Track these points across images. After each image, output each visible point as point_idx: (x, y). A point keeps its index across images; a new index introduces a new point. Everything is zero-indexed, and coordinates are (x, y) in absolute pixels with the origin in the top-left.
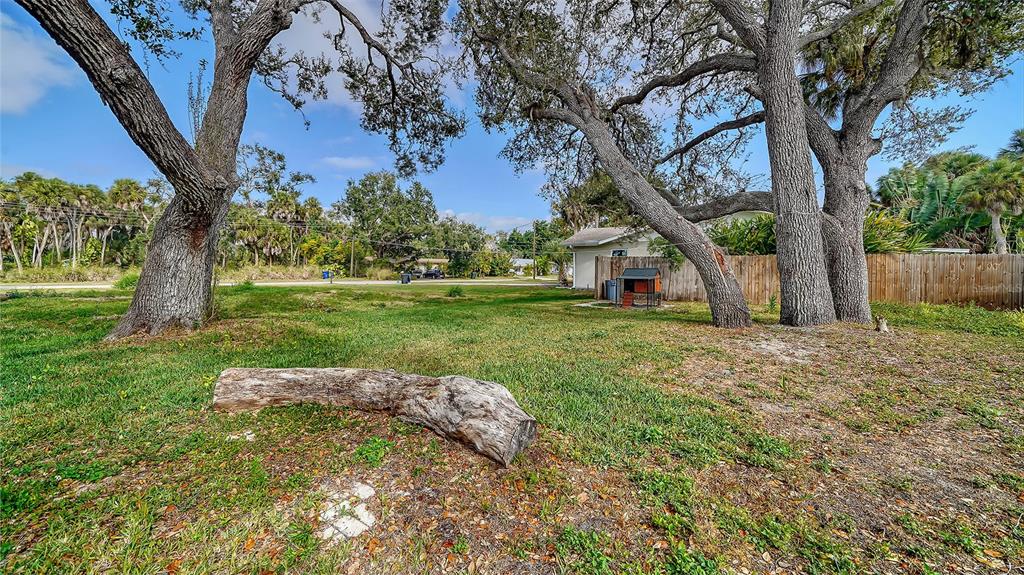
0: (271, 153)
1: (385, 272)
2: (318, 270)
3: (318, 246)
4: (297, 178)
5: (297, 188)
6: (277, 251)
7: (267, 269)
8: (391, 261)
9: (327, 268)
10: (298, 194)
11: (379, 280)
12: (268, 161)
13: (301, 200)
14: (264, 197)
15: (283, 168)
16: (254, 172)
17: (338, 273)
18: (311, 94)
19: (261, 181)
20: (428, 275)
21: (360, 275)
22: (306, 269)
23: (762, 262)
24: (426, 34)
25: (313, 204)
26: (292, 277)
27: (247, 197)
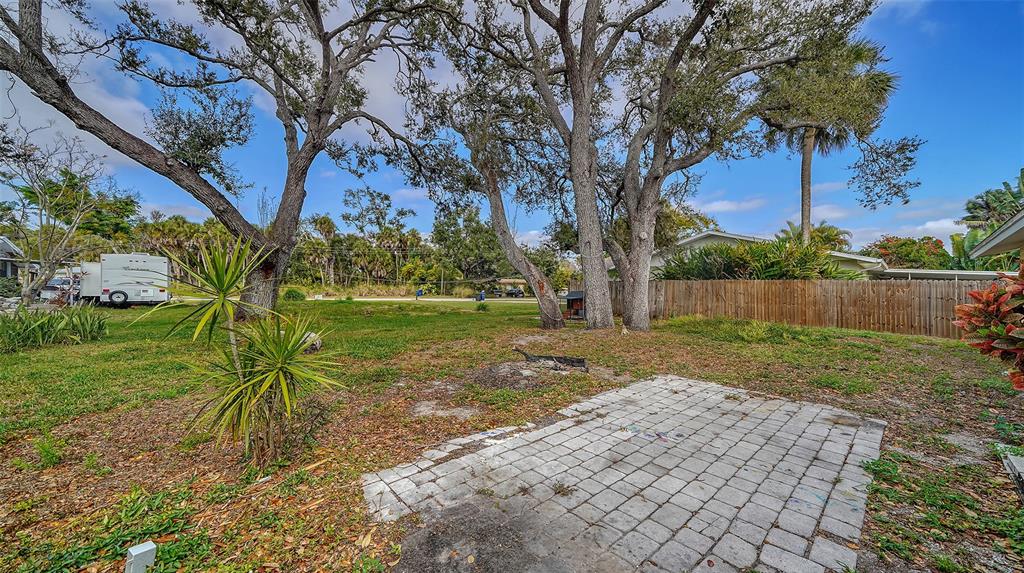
0: (379, 195)
1: (468, 291)
2: (413, 289)
3: (415, 269)
4: (402, 213)
5: (402, 222)
6: (382, 273)
7: (375, 288)
8: (475, 281)
9: (423, 287)
10: (402, 226)
11: (462, 300)
12: (378, 201)
13: (404, 231)
14: (376, 229)
15: (389, 206)
16: (368, 210)
17: (430, 291)
18: (366, 169)
19: (373, 217)
20: (510, 294)
21: (449, 293)
22: (403, 289)
23: (705, 285)
24: (439, 121)
25: (414, 234)
26: (393, 295)
27: (362, 231)
